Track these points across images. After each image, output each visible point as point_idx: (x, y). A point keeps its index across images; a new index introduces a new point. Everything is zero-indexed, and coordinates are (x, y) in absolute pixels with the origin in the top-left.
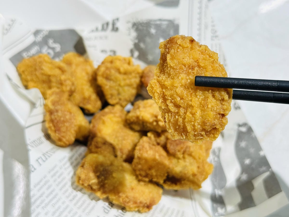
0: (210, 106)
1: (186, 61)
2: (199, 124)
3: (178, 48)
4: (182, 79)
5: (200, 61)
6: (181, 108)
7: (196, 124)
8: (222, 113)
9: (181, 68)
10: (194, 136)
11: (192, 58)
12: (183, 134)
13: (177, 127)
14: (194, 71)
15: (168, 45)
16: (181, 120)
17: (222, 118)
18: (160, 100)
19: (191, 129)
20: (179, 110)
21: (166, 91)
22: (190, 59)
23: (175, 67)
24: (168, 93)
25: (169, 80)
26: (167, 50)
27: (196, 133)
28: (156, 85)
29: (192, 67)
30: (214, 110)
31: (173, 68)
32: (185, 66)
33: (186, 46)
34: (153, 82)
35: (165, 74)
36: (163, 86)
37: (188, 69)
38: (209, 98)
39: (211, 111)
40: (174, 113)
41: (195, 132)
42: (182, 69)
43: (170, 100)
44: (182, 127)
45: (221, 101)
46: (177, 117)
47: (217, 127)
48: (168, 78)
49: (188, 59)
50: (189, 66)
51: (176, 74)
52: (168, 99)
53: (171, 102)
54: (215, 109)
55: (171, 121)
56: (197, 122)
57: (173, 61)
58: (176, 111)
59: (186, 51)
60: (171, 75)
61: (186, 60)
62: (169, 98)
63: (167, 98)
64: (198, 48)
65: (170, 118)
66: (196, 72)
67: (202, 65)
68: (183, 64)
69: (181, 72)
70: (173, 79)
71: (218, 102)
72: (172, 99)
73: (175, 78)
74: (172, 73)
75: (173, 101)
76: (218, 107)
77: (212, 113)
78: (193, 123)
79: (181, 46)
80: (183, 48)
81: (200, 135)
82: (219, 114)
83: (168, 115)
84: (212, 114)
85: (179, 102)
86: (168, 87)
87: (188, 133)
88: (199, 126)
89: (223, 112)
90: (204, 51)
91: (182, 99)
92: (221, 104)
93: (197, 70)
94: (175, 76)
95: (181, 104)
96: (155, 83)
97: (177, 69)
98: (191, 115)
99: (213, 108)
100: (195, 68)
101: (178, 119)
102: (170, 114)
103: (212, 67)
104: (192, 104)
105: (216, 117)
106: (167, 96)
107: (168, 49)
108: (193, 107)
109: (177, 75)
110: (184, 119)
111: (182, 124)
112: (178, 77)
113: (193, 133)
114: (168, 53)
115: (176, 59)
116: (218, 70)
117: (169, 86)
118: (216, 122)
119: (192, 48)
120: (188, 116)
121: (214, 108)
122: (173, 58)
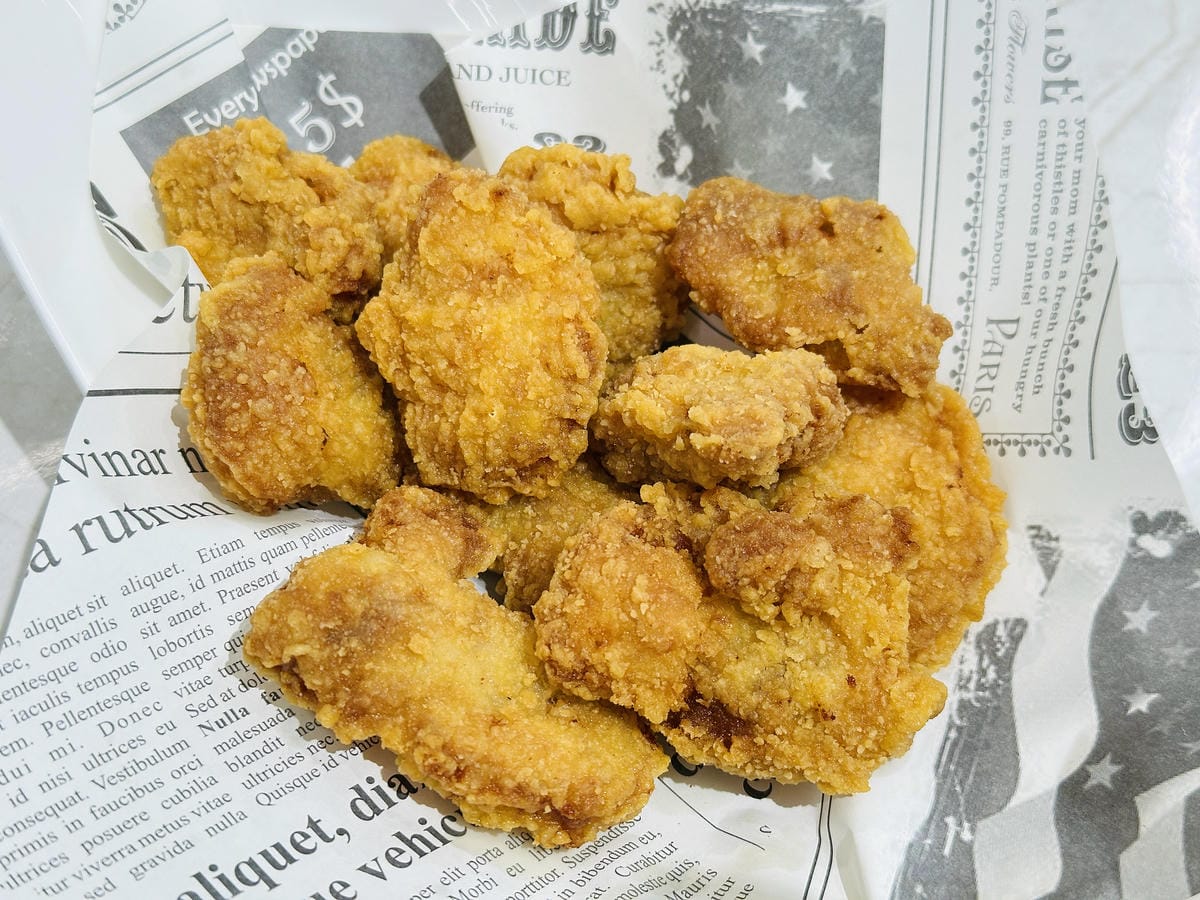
0: (531, 396)
1: (472, 252)
2: (498, 445)
3: (454, 211)
4: (458, 306)
5: (517, 256)
6: (449, 394)
7: (490, 444)
8: (567, 415)
9: (456, 275)
10: (483, 478)
11: (494, 247)
12: (452, 469)
13: (436, 449)
14: (494, 287)
15: (428, 199)
16: (445, 428)
17: (570, 432)
18: (392, 364)
19: (474, 457)
20: (443, 399)
21: (410, 338)
22: (486, 248)
23: (440, 269)
24: (414, 345)
25: (419, 306)
26: (424, 216)
27: (488, 470)
28: (380, 318)
29: (491, 272)
30: (545, 407)
31: (436, 273)
32: (469, 268)
33: (476, 208)
34: (374, 309)
35: (413, 286)
36: (401, 323)
37: (479, 278)
38: (531, 371)
39: (536, 408)
40: (432, 406)
41: (486, 466)
42: (461, 278)
43: (421, 366)
44: (448, 449)
45: (566, 379)
46: (436, 418)
47: (553, 457)
48: (420, 301)
49: (479, 248)
50: (481, 271)
51: (442, 292)
52: (415, 363)
53: (424, 373)
54: (547, 405)
55: (421, 428)
56: (494, 439)
57: (435, 251)
58: (437, 401)
59: (476, 222)
60: (429, 293)
61: (474, 250)
62: (420, 362)
63: (411, 359)
64: (515, 218)
65: (418, 419)
66: (500, 288)
67: (520, 270)
68: (464, 263)
69: (456, 286)
70: (432, 303)
71: (559, 384)
72: (427, 364)
73: (439, 303)
74: (429, 287)
75: (427, 369)
76: (555, 398)
77: (536, 414)
78: (480, 441)
79: (464, 207)
80: (469, 212)
81: (499, 475)
82: (561, 419)
83: (415, 410)
84: (536, 418)
85: (443, 374)
86: (414, 328)
87: (467, 467)
88: (499, 451)
89: (571, 413)
90: (535, 226)
91: (452, 365)
92: (569, 389)
93: (505, 285)
94: (438, 295)
95: (448, 382)
96: (378, 310)
97: (444, 276)
98: (474, 419)
99: (541, 400)
100: (498, 276)
101: (439, 423)
102: (418, 409)
103: (550, 277)
104: (481, 385)
105: (549, 427)
106: (413, 354)
107: (427, 211)
108: (482, 393)
109: (444, 293)
110: (456, 426)
111: (450, 440)
112: (446, 301)
113: (480, 468)
114: (425, 224)
115: (444, 245)
116: (567, 290)
117: (418, 324)
118: (549, 441)
119: (496, 218)
120: (466, 420)
121: (545, 401)
122: (435, 241)
